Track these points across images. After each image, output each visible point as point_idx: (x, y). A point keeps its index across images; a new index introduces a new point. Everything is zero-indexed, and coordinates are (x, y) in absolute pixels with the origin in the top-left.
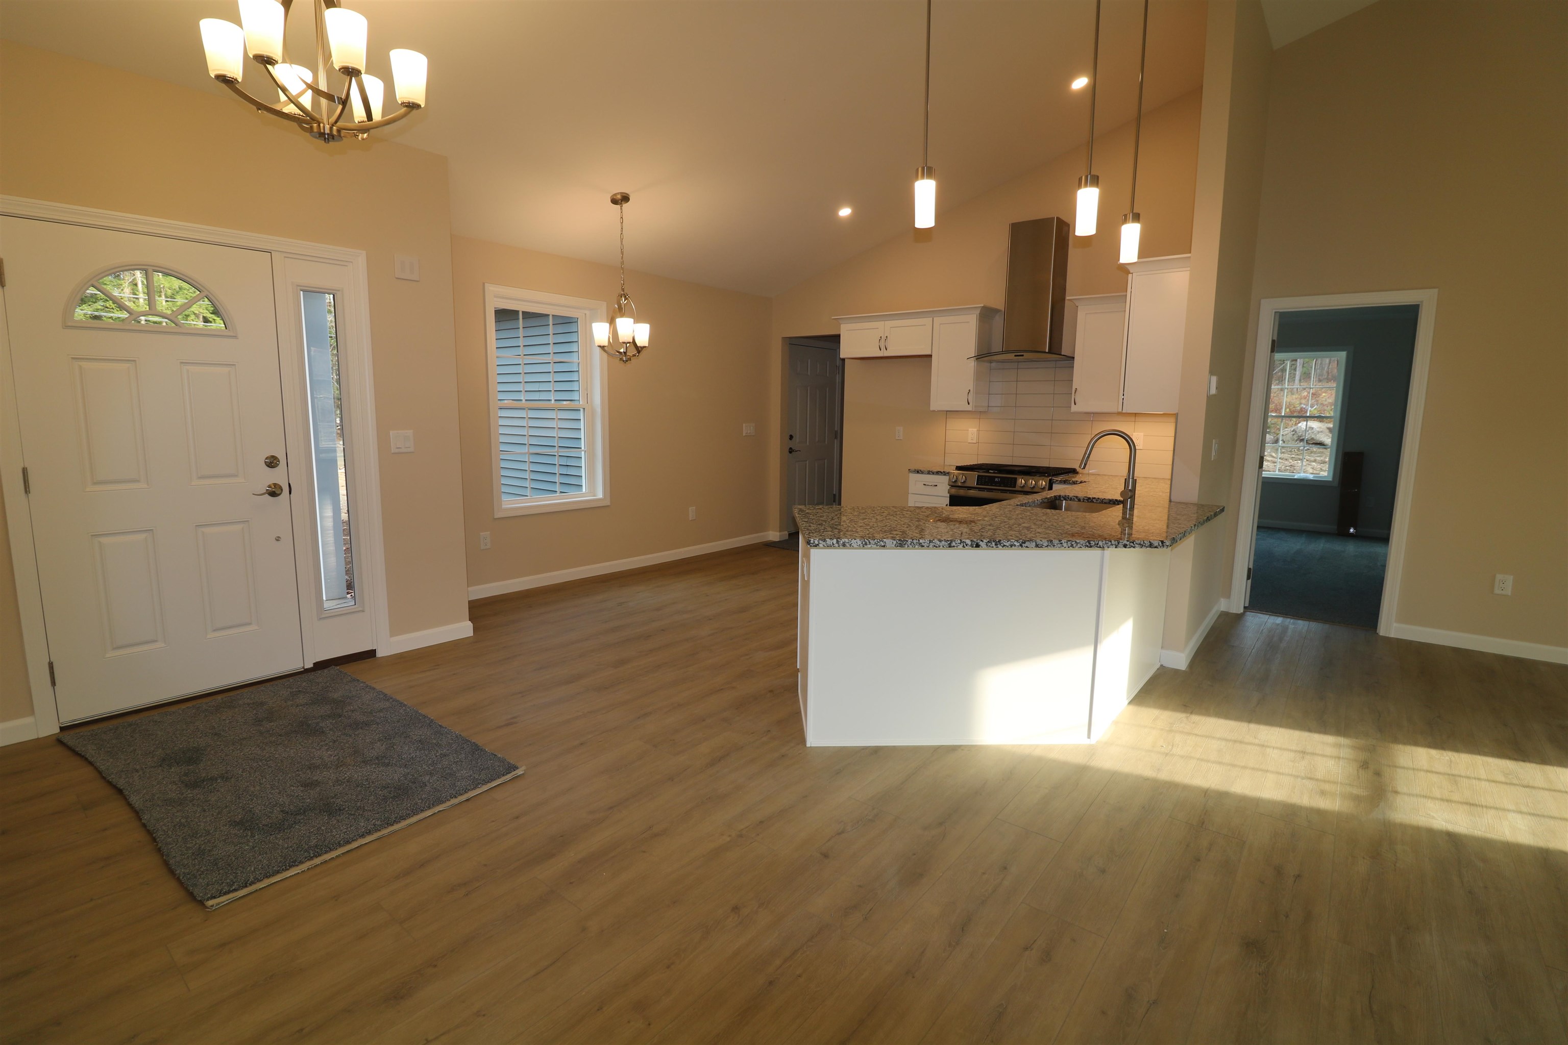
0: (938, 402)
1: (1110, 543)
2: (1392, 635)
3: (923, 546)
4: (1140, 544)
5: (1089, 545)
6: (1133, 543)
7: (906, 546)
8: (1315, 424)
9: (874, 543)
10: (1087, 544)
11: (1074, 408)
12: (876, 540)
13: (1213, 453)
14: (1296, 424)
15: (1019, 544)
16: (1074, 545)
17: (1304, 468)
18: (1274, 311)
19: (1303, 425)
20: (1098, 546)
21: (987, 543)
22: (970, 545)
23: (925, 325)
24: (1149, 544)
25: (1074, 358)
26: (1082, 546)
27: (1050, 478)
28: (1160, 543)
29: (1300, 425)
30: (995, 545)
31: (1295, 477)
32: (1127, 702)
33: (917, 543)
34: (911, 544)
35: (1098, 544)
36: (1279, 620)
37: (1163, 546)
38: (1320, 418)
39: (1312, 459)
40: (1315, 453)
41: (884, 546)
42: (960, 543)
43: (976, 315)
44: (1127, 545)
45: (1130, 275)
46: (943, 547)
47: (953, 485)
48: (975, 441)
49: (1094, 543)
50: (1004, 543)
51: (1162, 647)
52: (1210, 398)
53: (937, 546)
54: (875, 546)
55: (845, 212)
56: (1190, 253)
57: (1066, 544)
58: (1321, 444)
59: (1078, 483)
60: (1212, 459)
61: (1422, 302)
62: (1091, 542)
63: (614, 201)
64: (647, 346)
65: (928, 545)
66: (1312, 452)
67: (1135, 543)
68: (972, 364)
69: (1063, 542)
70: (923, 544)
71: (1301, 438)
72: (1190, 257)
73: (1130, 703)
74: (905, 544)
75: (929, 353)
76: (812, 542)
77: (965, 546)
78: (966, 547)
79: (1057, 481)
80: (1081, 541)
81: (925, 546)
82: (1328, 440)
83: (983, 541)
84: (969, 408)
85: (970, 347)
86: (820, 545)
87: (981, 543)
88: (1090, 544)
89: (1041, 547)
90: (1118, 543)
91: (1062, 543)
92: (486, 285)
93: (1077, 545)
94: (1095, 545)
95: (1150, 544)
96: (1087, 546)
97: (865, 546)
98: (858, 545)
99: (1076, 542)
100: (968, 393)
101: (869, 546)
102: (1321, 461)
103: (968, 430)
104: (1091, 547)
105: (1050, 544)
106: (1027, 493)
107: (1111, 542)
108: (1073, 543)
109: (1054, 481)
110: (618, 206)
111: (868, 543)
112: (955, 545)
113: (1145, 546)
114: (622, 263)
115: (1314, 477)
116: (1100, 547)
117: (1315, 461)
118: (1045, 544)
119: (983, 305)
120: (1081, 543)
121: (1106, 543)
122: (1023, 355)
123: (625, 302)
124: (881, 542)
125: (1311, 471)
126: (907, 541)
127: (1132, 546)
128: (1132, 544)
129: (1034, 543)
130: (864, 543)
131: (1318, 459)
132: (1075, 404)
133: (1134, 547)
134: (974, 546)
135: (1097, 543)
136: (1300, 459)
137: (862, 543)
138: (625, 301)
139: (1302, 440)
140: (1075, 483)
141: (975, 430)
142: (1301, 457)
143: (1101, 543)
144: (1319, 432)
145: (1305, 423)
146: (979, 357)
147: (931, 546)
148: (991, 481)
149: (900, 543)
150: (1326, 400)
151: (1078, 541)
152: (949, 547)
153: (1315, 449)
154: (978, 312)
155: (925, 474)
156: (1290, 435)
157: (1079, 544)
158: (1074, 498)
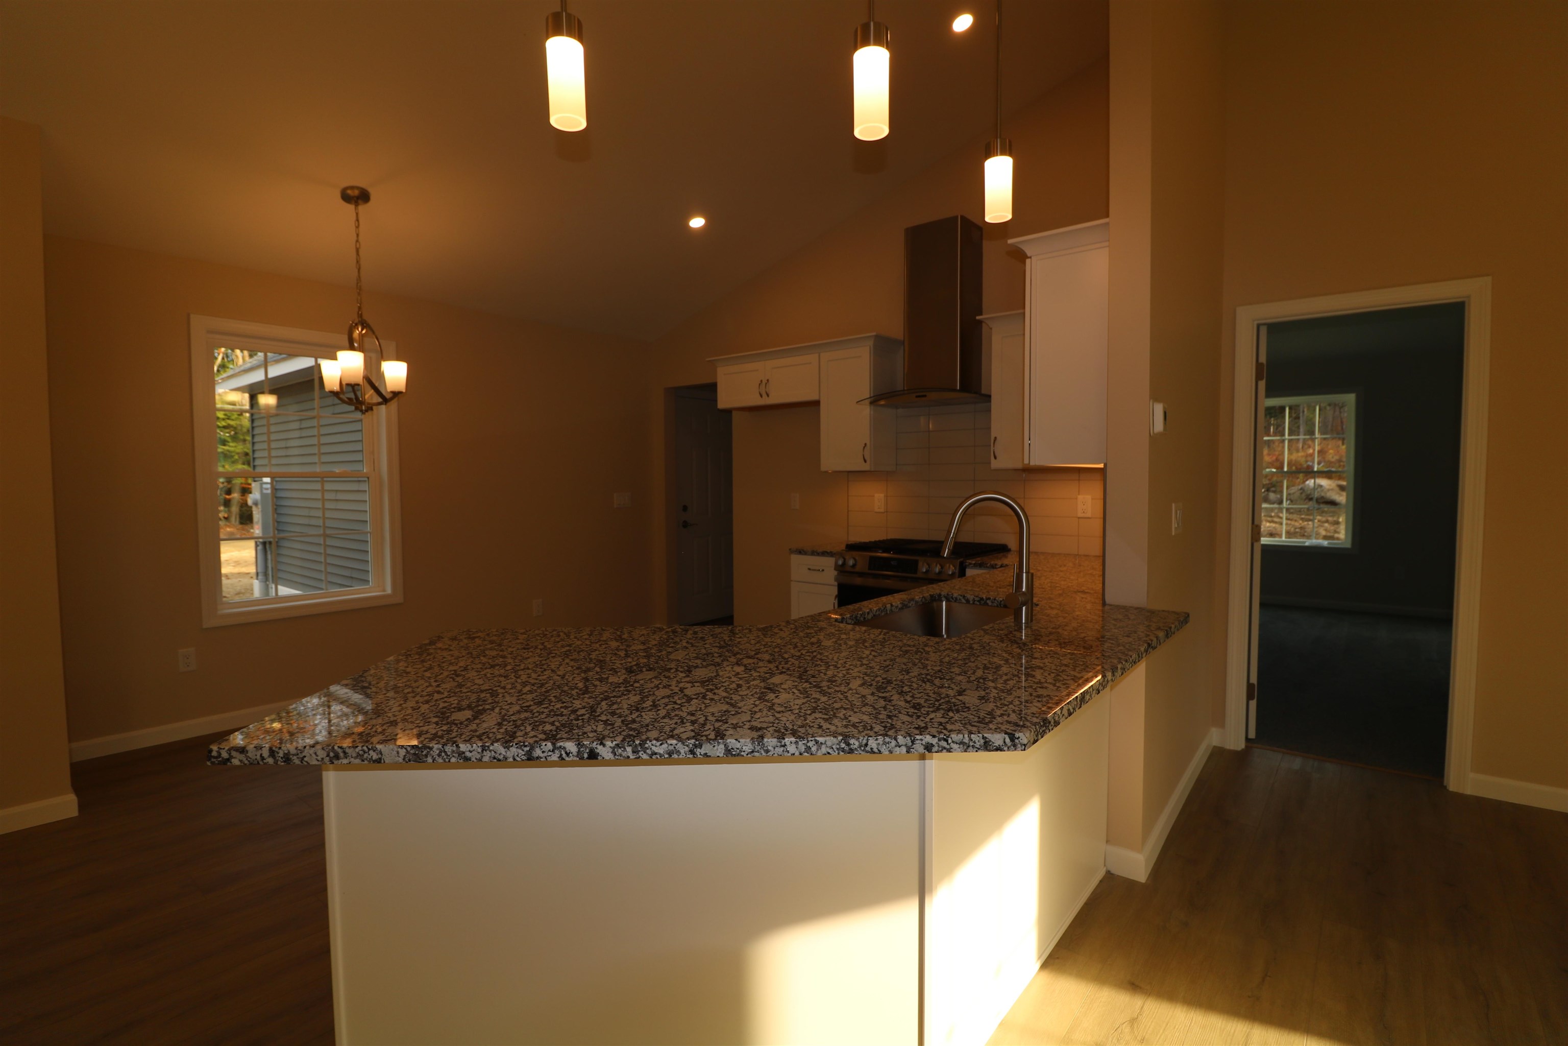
0: (830, 461)
1: (894, 743)
2: (1469, 791)
3: (467, 759)
4: (962, 743)
5: (847, 748)
6: (947, 741)
7: (430, 760)
8: (1324, 482)
9: (354, 755)
10: (843, 745)
11: (995, 464)
12: (360, 748)
13: (1174, 525)
14: (1304, 482)
15: (687, 749)
16: (814, 749)
17: (1315, 530)
18: (1256, 323)
19: (1310, 483)
20: (868, 749)
21: (613, 748)
22: (575, 754)
23: (810, 363)
24: (982, 741)
25: (990, 396)
26: (830, 751)
27: (962, 560)
28: (1008, 740)
29: (1307, 482)
30: (633, 752)
31: (1307, 544)
32: (1038, 965)
33: (453, 751)
34: (439, 755)
35: (866, 745)
36: (1296, 763)
37: (1015, 746)
38: (1328, 475)
39: (1324, 519)
40: (1326, 512)
41: (379, 761)
42: (553, 751)
43: (868, 347)
44: (932, 745)
45: (1028, 261)
46: (514, 759)
47: (841, 569)
48: (882, 510)
49: (857, 743)
50: (654, 748)
51: (1107, 841)
52: (1154, 439)
53: (501, 757)
54: (358, 761)
55: (697, 222)
56: (1107, 216)
57: (794, 746)
58: (1333, 503)
59: (997, 567)
60: (1173, 534)
61: (1469, 297)
62: (852, 741)
63: (346, 197)
64: (404, 391)
65: (478, 756)
66: (1323, 512)
67: (950, 741)
68: (866, 411)
69: (788, 744)
70: (468, 754)
71: (1310, 497)
72: (1108, 224)
73: (1046, 965)
74: (426, 756)
75: (814, 397)
76: (214, 754)
77: (564, 755)
78: (567, 759)
79: (970, 564)
80: (828, 738)
81: (473, 759)
82: (1341, 498)
83: (604, 745)
84: (866, 467)
85: (864, 387)
86: (233, 760)
87: (600, 749)
88: (848, 744)
89: (738, 755)
90: (913, 742)
91: (785, 746)
92: (192, 316)
93: (819, 748)
94: (860, 746)
95: (985, 743)
96: (843, 750)
97: (336, 762)
98: (319, 758)
99: (817, 742)
100: (864, 447)
101: (345, 761)
102: (1335, 521)
103: (874, 496)
104: (851, 751)
105: (758, 748)
106: (932, 581)
107: (896, 739)
108: (810, 744)
109: (967, 564)
110: (351, 207)
111: (342, 755)
112: (542, 755)
113: (973, 746)
114: (359, 279)
115: (1329, 543)
116: (872, 752)
117: (1327, 521)
118: (748, 748)
119: (874, 334)
120: (829, 744)
121: (885, 743)
122: (925, 396)
123: (364, 332)
124: (371, 752)
125: (1323, 533)
126: (431, 749)
127: (945, 748)
128: (944, 744)
129: (722, 746)
130: (332, 754)
131: (1330, 519)
132: (995, 458)
133: (949, 750)
134: (586, 756)
135: (865, 742)
136: (1310, 520)
137: (328, 755)
138: (362, 330)
139: (1311, 499)
140: (993, 567)
141: (882, 495)
142: (1311, 517)
143: (873, 743)
144: (1329, 490)
145: (1313, 481)
146: (874, 401)
147: (486, 759)
148: (884, 564)
149: (415, 754)
150: (1333, 457)
151: (821, 739)
152: (529, 759)
153: (1326, 508)
154: (871, 343)
155: (809, 555)
156: (1298, 494)
157: (823, 746)
158: (961, 598)
